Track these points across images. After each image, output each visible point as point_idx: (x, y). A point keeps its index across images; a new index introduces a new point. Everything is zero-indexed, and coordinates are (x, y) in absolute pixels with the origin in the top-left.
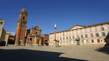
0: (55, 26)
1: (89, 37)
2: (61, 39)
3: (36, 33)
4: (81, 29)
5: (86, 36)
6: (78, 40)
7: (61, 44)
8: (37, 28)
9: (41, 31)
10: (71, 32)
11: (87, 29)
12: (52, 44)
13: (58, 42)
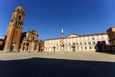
0: (62, 32)
1: (83, 45)
2: (57, 45)
3: (33, 37)
4: (77, 37)
5: (81, 44)
6: (74, 47)
7: (58, 50)
8: (34, 32)
9: (38, 36)
10: (68, 40)
11: (81, 38)
12: (48, 50)
13: (54, 48)
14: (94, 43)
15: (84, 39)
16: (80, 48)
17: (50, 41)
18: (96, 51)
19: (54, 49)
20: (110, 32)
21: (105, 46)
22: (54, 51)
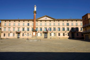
1: (57, 30)
4: (50, 21)
5: (55, 29)
6: (46, 33)
7: (24, 37)
10: (38, 24)
11: (56, 22)
12: (7, 37)
13: (19, 33)
14: (68, 29)
15: (59, 24)
16: (53, 34)
17: (12, 23)
18: (68, 38)
19: (18, 35)
20: (86, 18)
21: (77, 33)
22: (18, 38)
